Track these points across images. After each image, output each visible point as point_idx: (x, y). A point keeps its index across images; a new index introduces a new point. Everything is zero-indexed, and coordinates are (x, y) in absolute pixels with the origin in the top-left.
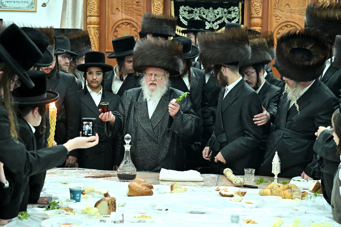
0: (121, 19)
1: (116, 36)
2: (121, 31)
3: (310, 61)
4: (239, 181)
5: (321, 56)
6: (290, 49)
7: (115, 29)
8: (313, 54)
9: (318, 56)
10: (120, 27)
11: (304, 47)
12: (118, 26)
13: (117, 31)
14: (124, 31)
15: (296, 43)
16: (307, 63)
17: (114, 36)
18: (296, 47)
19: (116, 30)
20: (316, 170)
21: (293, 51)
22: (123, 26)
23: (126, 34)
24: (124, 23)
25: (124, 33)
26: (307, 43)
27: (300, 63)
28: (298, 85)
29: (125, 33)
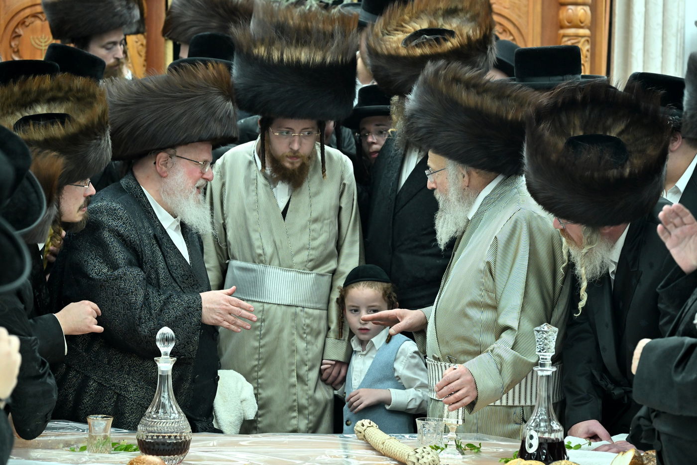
0: (30, 4)
1: (16, 50)
2: (31, 37)
3: (623, 166)
4: (429, 456)
5: (652, 152)
6: (565, 141)
7: (14, 31)
8: (628, 149)
9: (642, 152)
10: (27, 26)
11: (600, 133)
12: (22, 23)
13: (19, 36)
14: (39, 37)
15: (577, 122)
16: (613, 173)
17: (10, 51)
18: (581, 133)
19: (16, 33)
20: (643, 422)
21: (573, 143)
22: (35, 23)
23: (43, 44)
24: (40, 16)
25: (37, 41)
26: (609, 122)
27: (596, 175)
28: (595, 236)
29: (41, 42)
